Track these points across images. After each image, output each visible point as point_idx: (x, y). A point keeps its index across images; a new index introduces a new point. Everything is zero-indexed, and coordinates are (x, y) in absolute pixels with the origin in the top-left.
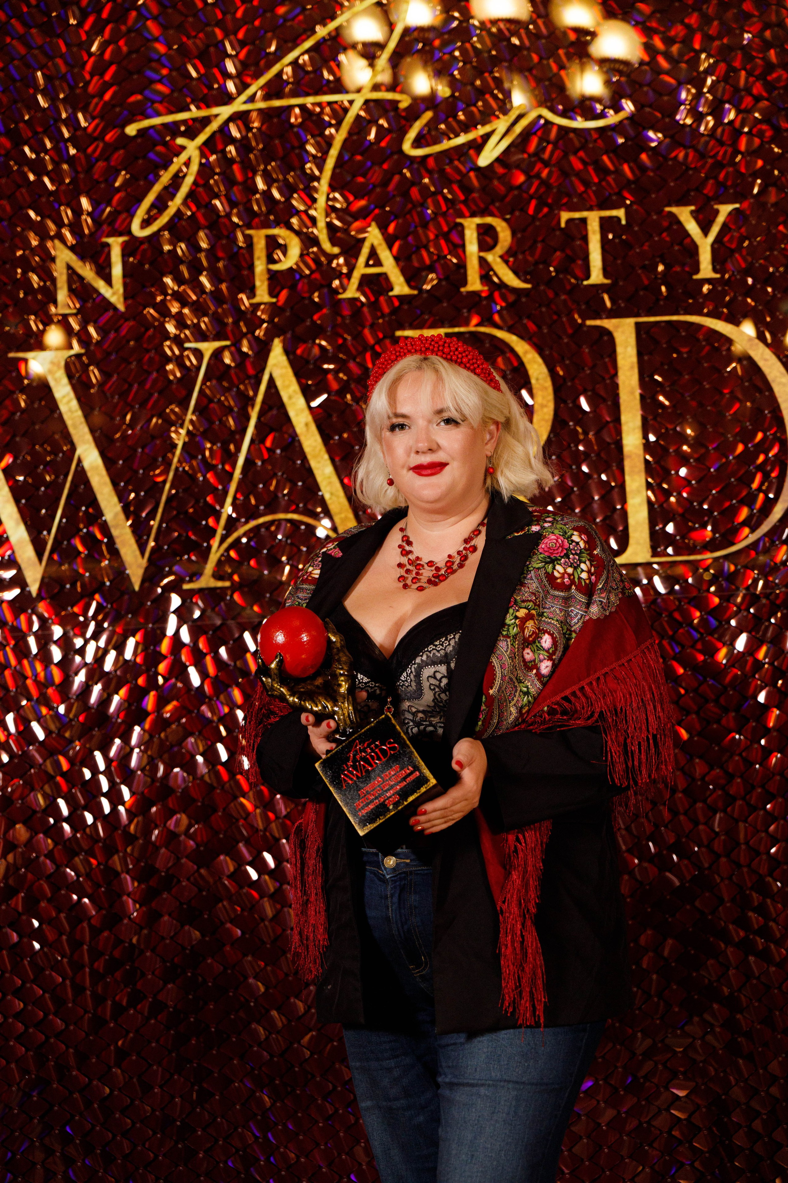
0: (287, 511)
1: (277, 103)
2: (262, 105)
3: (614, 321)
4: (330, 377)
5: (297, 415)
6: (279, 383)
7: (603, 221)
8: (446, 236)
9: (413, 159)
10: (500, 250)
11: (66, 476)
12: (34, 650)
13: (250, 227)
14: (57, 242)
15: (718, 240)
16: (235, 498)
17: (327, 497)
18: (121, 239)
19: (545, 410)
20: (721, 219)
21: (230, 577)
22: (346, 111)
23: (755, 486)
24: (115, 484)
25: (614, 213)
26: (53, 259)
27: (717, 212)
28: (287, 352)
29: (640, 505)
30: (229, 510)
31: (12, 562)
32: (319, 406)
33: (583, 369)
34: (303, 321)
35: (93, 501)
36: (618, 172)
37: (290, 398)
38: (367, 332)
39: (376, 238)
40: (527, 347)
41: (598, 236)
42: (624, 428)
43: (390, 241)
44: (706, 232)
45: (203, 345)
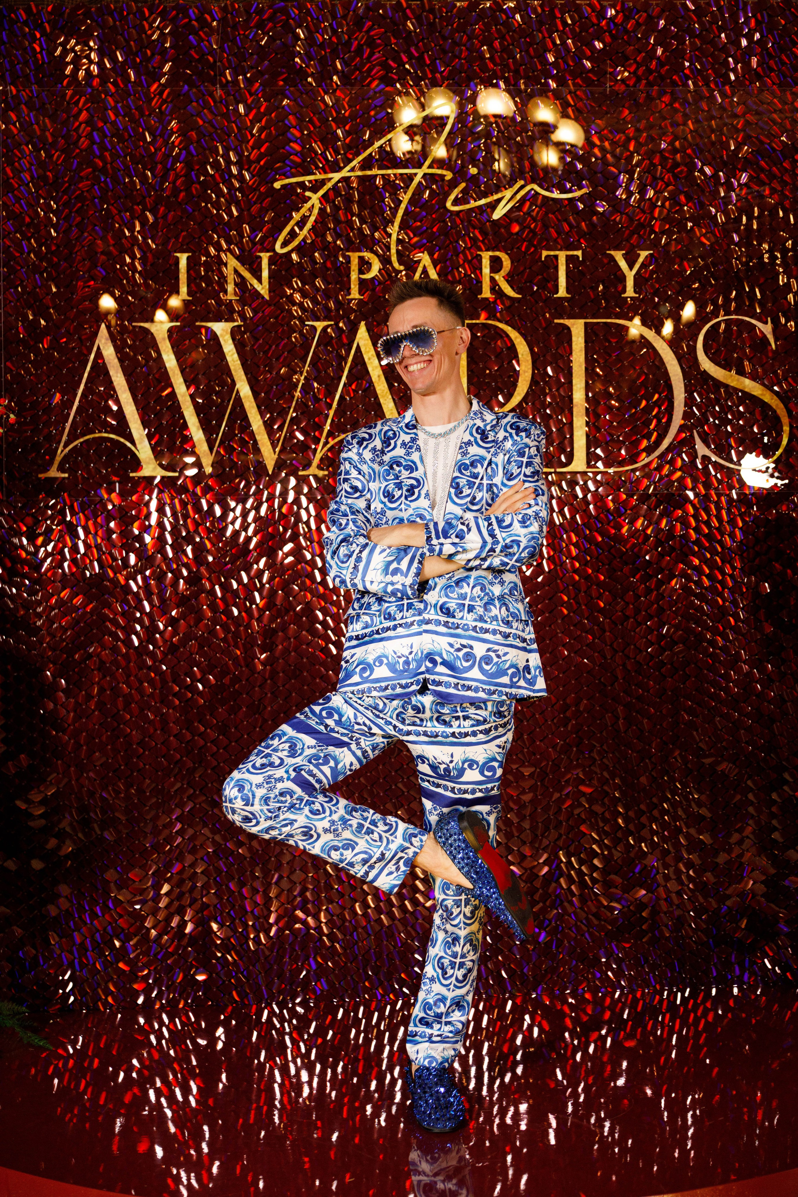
1: (369, 173)
2: (359, 173)
3: (572, 321)
5: (373, 369)
6: (363, 350)
7: (568, 257)
8: (470, 262)
9: (451, 212)
10: (503, 272)
11: (229, 401)
12: (205, 508)
13: (348, 250)
14: (228, 254)
15: (638, 272)
16: (333, 420)
18: (268, 254)
19: (527, 373)
20: (641, 260)
21: (327, 468)
22: (411, 180)
23: (652, 427)
24: (259, 407)
25: (575, 253)
26: (226, 265)
27: (639, 255)
28: (368, 330)
29: (582, 435)
30: (327, 427)
31: (193, 453)
33: (550, 349)
34: (380, 311)
35: (245, 418)
36: (578, 226)
37: (369, 359)
39: (427, 260)
40: (517, 334)
41: (564, 267)
42: (574, 388)
43: (435, 264)
44: (631, 267)
45: (317, 324)
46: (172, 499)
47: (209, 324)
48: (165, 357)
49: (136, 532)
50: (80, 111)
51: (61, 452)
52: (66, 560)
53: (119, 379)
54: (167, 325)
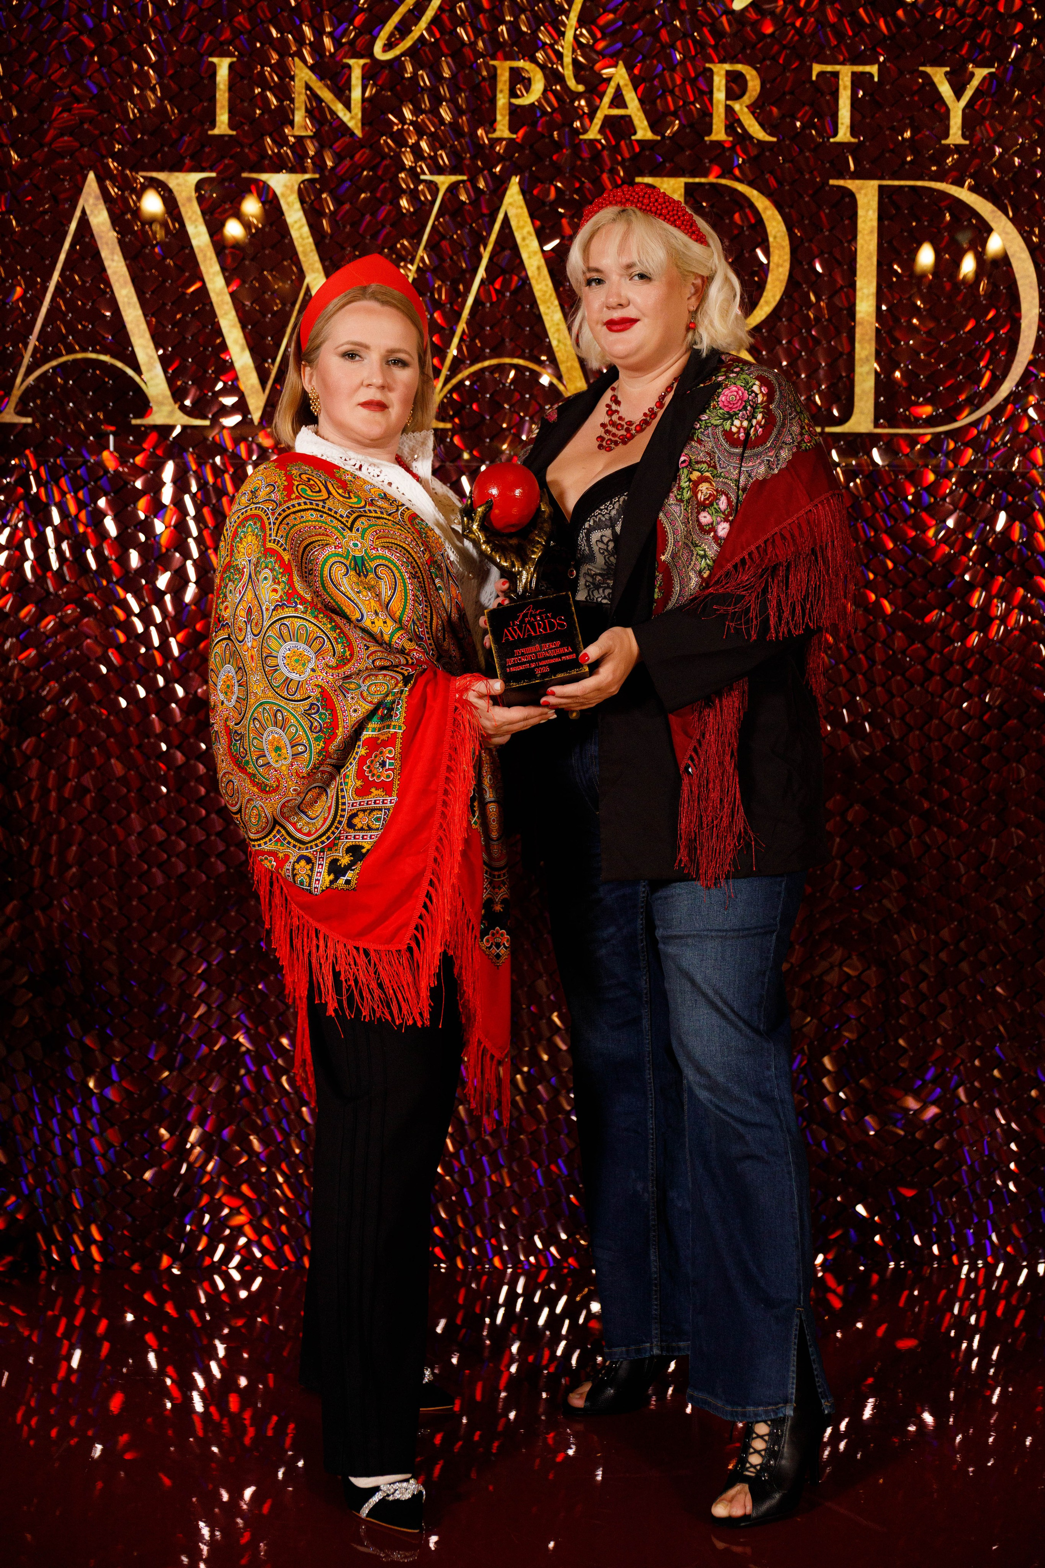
0: (512, 356)
3: (858, 182)
4: (564, 221)
5: (529, 258)
6: (513, 223)
7: (856, 77)
8: (693, 81)
10: (747, 99)
11: (293, 304)
13: (494, 58)
14: (296, 59)
15: (969, 105)
16: (461, 340)
17: (554, 343)
18: (362, 62)
19: (781, 270)
20: (975, 83)
21: (451, 419)
23: (982, 364)
25: (867, 69)
26: (292, 78)
27: (972, 75)
28: (523, 192)
29: (868, 373)
30: (454, 351)
31: (233, 389)
32: (553, 250)
33: (822, 230)
34: (543, 160)
36: (874, 26)
37: (524, 239)
38: (605, 176)
39: (622, 77)
40: (767, 203)
41: (849, 92)
42: (859, 294)
43: (636, 82)
44: (958, 95)
45: (439, 179)
46: (201, 465)
47: (264, 177)
48: (191, 229)
49: (142, 516)
51: (22, 383)
52: (27, 559)
53: (116, 266)
54: (196, 177)
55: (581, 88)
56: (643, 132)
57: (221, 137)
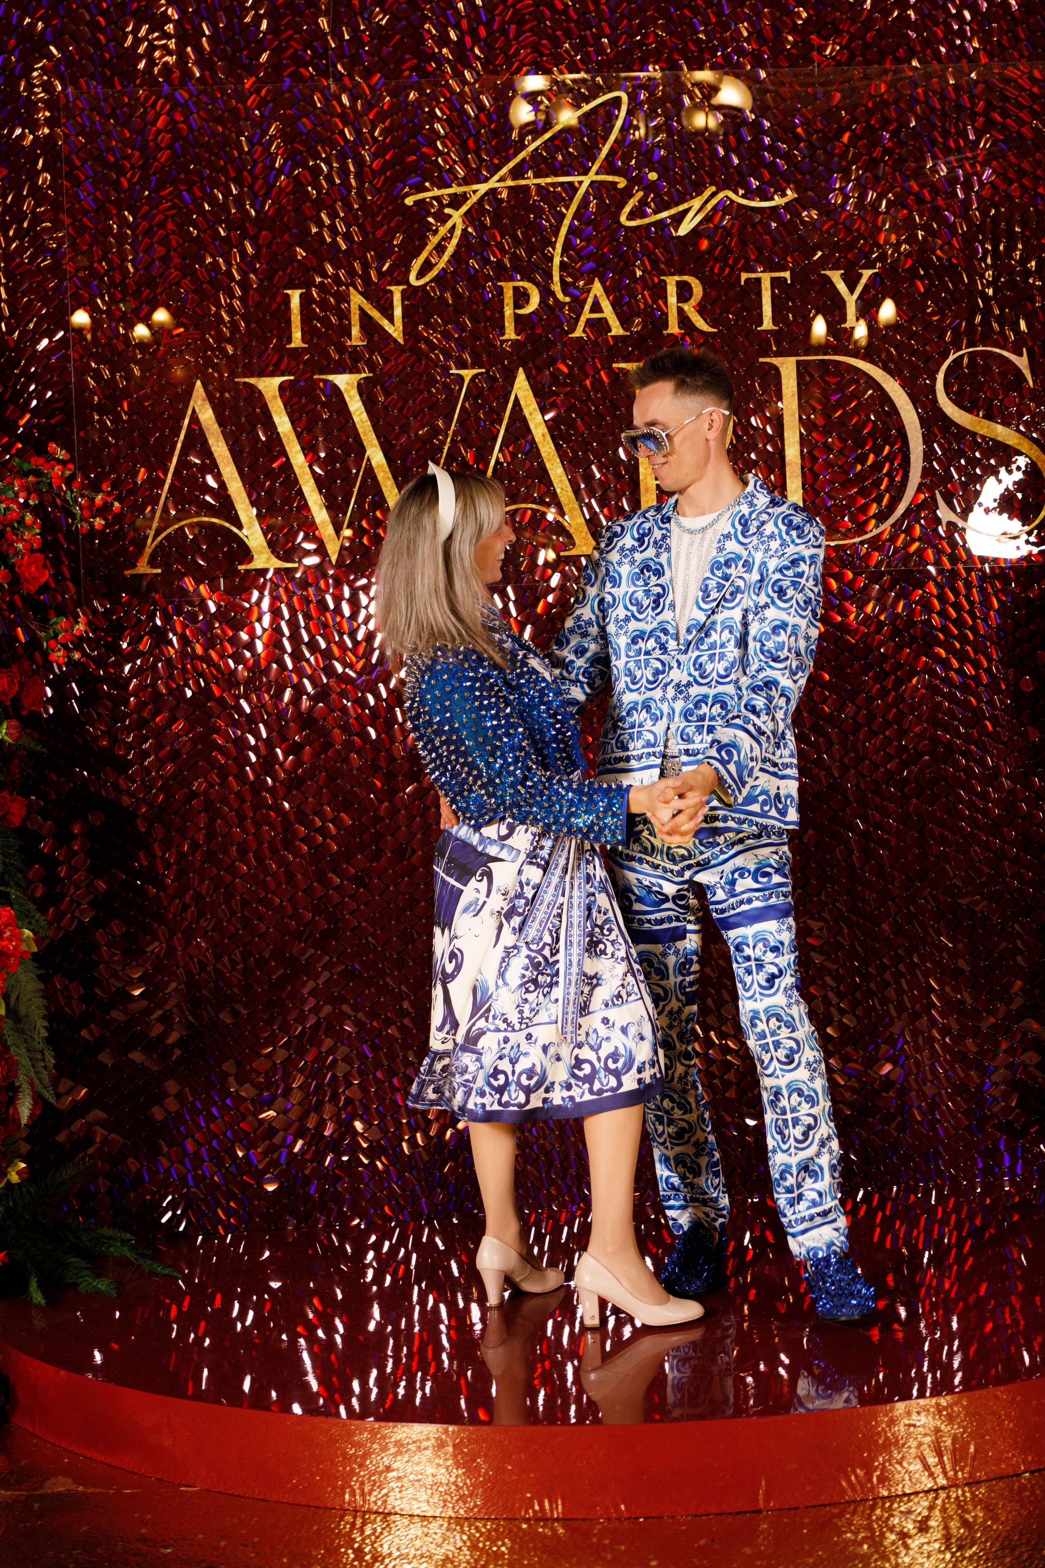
0: (527, 502)
1: (522, 182)
2: (510, 183)
3: (781, 359)
4: (561, 398)
5: (535, 424)
6: (522, 403)
7: (773, 280)
8: (652, 290)
9: (627, 229)
10: (694, 301)
11: (358, 472)
12: (332, 606)
13: (500, 280)
14: (351, 288)
15: (860, 297)
17: (558, 491)
18: (401, 288)
20: (864, 281)
22: (576, 190)
23: (883, 488)
24: (395, 478)
25: (782, 274)
26: (348, 303)
27: (861, 275)
28: (528, 378)
31: (314, 537)
32: (552, 419)
33: (755, 396)
34: (542, 354)
35: (379, 493)
36: (785, 241)
37: (530, 413)
38: (590, 364)
39: (598, 290)
41: (769, 293)
42: (786, 442)
43: (609, 293)
44: (852, 291)
45: (464, 373)
46: (290, 596)
47: (331, 377)
48: (276, 419)
49: (246, 639)
50: (159, 115)
51: (152, 543)
53: (220, 449)
54: (278, 380)
55: (568, 299)
56: (616, 329)
57: (296, 349)
